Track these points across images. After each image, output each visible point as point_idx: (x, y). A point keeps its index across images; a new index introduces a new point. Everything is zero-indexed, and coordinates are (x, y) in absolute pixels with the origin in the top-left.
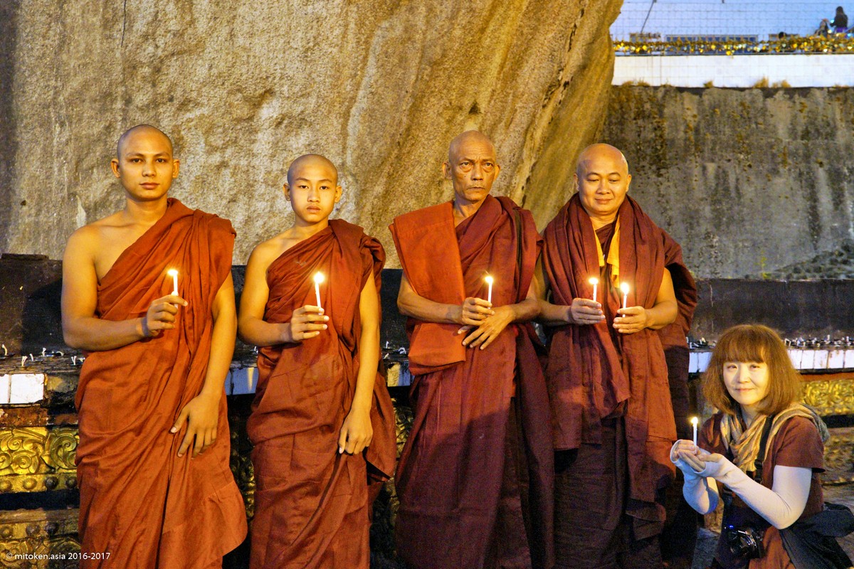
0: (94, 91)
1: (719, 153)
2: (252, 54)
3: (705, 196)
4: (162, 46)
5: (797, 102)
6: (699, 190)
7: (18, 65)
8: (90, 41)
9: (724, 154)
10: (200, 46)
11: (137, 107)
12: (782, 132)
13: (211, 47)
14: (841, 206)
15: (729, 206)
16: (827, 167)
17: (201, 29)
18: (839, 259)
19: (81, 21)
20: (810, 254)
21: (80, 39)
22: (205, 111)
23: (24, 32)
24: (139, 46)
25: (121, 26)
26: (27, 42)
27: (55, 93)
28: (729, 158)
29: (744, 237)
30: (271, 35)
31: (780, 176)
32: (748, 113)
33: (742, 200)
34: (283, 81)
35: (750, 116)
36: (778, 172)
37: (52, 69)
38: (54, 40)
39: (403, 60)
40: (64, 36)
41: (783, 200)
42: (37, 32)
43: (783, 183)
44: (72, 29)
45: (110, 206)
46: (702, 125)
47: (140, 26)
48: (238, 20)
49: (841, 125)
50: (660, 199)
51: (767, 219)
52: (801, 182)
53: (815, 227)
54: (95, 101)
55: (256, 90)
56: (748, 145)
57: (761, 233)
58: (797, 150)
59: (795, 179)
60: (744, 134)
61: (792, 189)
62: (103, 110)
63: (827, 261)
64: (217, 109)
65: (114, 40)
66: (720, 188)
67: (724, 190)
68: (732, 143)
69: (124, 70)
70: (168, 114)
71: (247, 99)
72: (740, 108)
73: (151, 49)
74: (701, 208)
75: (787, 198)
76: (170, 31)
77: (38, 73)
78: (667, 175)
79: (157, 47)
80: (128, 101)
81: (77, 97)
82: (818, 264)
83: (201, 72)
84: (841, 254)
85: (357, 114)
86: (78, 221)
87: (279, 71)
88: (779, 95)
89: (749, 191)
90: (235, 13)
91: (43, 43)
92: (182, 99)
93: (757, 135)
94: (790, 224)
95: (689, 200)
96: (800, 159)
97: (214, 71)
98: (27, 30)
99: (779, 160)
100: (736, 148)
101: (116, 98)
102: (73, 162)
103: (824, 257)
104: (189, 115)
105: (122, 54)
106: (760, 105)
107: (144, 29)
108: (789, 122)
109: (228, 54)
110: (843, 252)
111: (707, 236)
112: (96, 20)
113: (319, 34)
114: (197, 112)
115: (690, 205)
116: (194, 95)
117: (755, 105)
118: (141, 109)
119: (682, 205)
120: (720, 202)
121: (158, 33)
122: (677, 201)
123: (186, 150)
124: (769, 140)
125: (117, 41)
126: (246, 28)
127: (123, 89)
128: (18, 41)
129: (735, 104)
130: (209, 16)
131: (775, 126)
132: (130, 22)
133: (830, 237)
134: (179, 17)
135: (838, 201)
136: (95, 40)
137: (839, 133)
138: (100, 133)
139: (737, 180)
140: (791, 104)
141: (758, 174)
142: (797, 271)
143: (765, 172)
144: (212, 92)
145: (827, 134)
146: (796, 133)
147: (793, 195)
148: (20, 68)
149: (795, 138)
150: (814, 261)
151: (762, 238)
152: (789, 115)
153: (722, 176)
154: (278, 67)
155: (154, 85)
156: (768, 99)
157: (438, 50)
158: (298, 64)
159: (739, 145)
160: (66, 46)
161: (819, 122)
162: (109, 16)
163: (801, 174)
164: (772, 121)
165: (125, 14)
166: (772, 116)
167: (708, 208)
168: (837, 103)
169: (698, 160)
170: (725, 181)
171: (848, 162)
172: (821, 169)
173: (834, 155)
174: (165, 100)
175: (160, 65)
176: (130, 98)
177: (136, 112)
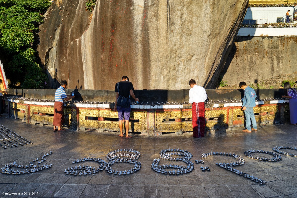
1: (251, 53)
3: (247, 63)
12: (266, 47)
14: (279, 65)
15: (253, 65)
16: (276, 56)
20: (271, 77)
28: (253, 54)
33: (256, 64)
35: (259, 43)
36: (265, 57)
41: (266, 64)
43: (266, 60)
46: (247, 46)
49: (280, 45)
50: (237, 64)
51: (262, 68)
53: (273, 70)
56: (258, 51)
58: (269, 52)
60: (257, 48)
61: (268, 61)
66: (251, 61)
68: (254, 50)
72: (257, 41)
78: (239, 58)
82: (273, 79)
84: (278, 77)
88: (266, 38)
89: (258, 62)
93: (260, 48)
94: (267, 70)
95: (244, 64)
96: (270, 54)
99: (265, 54)
103: (274, 77)
106: (261, 41)
108: (268, 45)
119: (242, 65)
120: (251, 65)
124: (263, 49)
129: (255, 40)
133: (276, 73)
135: (278, 64)
137: (280, 47)
139: (255, 59)
140: (269, 40)
141: (260, 58)
143: (262, 57)
145: (277, 48)
147: (268, 63)
149: (269, 49)
152: (268, 43)
156: (263, 39)
159: (256, 51)
161: (275, 45)
163: (270, 58)
164: (264, 45)
166: (264, 43)
167: (248, 66)
168: (279, 40)
169: (246, 54)
170: (252, 59)
171: (281, 55)
172: (275, 56)
173: (278, 53)
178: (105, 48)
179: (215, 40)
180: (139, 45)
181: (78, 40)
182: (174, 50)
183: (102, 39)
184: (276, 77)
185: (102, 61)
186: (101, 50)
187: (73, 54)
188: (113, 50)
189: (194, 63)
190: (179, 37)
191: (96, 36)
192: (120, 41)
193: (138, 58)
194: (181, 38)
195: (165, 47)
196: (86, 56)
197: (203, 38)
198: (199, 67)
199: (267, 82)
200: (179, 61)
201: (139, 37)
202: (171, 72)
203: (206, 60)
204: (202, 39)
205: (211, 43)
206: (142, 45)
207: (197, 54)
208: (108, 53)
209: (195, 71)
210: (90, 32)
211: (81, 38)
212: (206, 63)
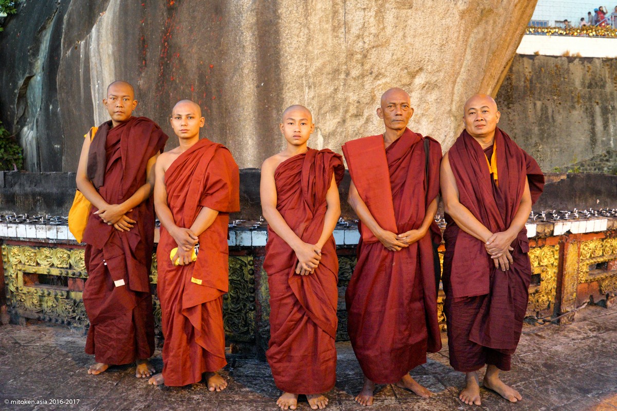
0: (328, 68)
1: (543, 95)
2: (414, 47)
3: (535, 121)
4: (368, 42)
5: (586, 66)
6: (532, 118)
7: (282, 52)
8: (325, 39)
9: (546, 96)
10: (387, 42)
11: (353, 78)
12: (578, 83)
13: (393, 43)
14: (607, 128)
15: (548, 127)
16: (600, 105)
17: (388, 33)
18: (605, 159)
19: (319, 27)
20: (590, 156)
21: (319, 38)
22: (388, 80)
23: (285, 34)
24: (354, 42)
25: (343, 30)
26: (287, 39)
27: (306, 69)
28: (549, 98)
29: (556, 145)
30: (425, 36)
31: (576, 110)
32: (559, 71)
33: (555, 124)
34: (429, 63)
35: (561, 73)
36: (575, 107)
37: (303, 55)
38: (303, 39)
39: (482, 50)
40: (309, 36)
41: (577, 124)
42: (293, 33)
43: (577, 114)
44: (314, 31)
45: (337, 134)
46: (534, 77)
47: (355, 30)
48: (408, 28)
49: (608, 81)
50: (509, 122)
51: (569, 135)
52: (587, 113)
53: (593, 141)
54: (329, 74)
55: (415, 68)
56: (559, 90)
57: (565, 144)
58: (585, 94)
59: (584, 112)
60: (557, 84)
61: (582, 118)
62: (333, 79)
63: (598, 160)
64: (394, 79)
65: (340, 38)
66: (543, 117)
67: (546, 117)
68: (550, 89)
69: (347, 56)
70: (369, 82)
71: (409, 73)
72: (555, 68)
73: (361, 44)
74: (533, 128)
75: (579, 123)
76: (371, 34)
77: (296, 57)
78: (513, 108)
79: (364, 43)
80: (348, 74)
81: (320, 71)
82: (594, 161)
83: (388, 57)
84: (606, 156)
85: (460, 82)
86: (319, 144)
87: (428, 57)
88: (577, 61)
89: (559, 118)
90: (406, 23)
91: (297, 39)
92: (377, 73)
93: (564, 85)
94: (580, 138)
95: (526, 123)
96: (587, 100)
97: (395, 57)
98: (287, 32)
99: (576, 100)
100: (552, 93)
101: (341, 73)
102: (317, 109)
103: (597, 157)
104: (379, 82)
105: (346, 47)
106: (566, 67)
107: (357, 32)
108: (581, 78)
109: (402, 47)
110: (607, 155)
111: (536, 145)
112: (328, 26)
113: (448, 36)
114: (383, 80)
115: (527, 127)
116: (383, 71)
117: (563, 67)
118: (355, 79)
119: (522, 126)
120: (543, 124)
121: (365, 34)
122: (520, 124)
123: (376, 102)
124: (571, 88)
125: (342, 39)
126: (412, 32)
127: (346, 67)
128: (281, 38)
129: (553, 65)
130: (393, 25)
131: (573, 80)
132: (349, 28)
133: (601, 146)
134: (376, 25)
135: (606, 125)
136: (328, 38)
137: (607, 85)
138: (332, 93)
139: (553, 111)
140: (583, 67)
141: (564, 108)
142: (582, 165)
143: (568, 107)
144: (392, 69)
145: (601, 86)
146: (585, 85)
147: (582, 122)
148: (283, 55)
149: (584, 88)
150: (592, 159)
151: (565, 146)
152: (581, 74)
153: (544, 109)
154: (427, 55)
155: (363, 65)
156: (570, 64)
157: (496, 45)
158: (437, 54)
159: (555, 90)
160: (311, 42)
161: (597, 78)
162: (336, 24)
163: (587, 109)
164: (572, 77)
165: (345, 23)
166: (572, 74)
167: (537, 128)
168: (607, 67)
169: (532, 99)
170: (547, 112)
171: (612, 103)
172: (597, 106)
173: (605, 99)
174: (368, 74)
175: (366, 53)
176: (349, 72)
177: (351, 80)
178: (148, 55)
179: (480, 29)
180: (248, 38)
181: (83, 43)
182: (357, 53)
183: (142, 29)
184: (602, 157)
185: (140, 94)
186: (138, 64)
187: (71, 85)
188: (170, 57)
189: (419, 96)
190: (373, 13)
191: (126, 25)
192: (191, 31)
193: (242, 77)
194: (380, 14)
195: (330, 42)
196: (103, 85)
197: (448, 20)
198: (433, 109)
199: (581, 168)
200: (373, 89)
201: (247, 11)
202: (349, 123)
203: (456, 88)
204: (443, 21)
205: (468, 38)
206: (256, 38)
207: (429, 67)
208: (156, 69)
209: (424, 123)
210: (111, 16)
211: (90, 37)
212: (456, 98)
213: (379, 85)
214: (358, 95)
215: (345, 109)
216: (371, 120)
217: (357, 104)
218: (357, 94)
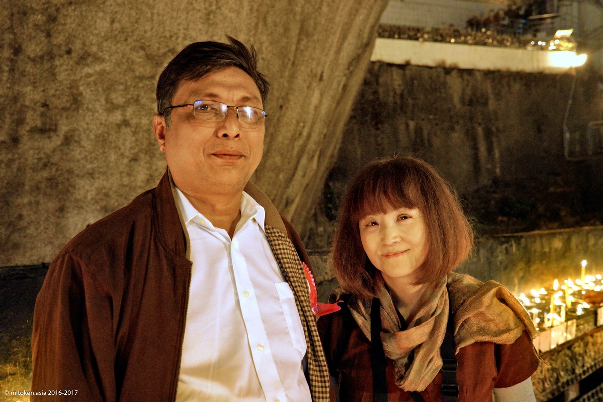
2: (155, 11)
11: (29, 58)
22: (107, 67)
55: (159, 49)
64: (118, 65)
69: (12, 15)
70: (65, 67)
71: (149, 58)
80: (17, 51)
83: (102, 25)
92: (81, 52)
104: (87, 70)
109: (131, 8)
114: (98, 68)
116: (95, 49)
118: (33, 60)
123: (85, 106)
127: (11, 36)
144: (113, 47)
155: (49, 35)
174: (62, 52)
175: (55, 13)
176: (20, 46)
177: (27, 63)
213: (89, 76)
214: (44, 91)
215: (15, 117)
216: (76, 138)
217: (42, 109)
218: (42, 89)
